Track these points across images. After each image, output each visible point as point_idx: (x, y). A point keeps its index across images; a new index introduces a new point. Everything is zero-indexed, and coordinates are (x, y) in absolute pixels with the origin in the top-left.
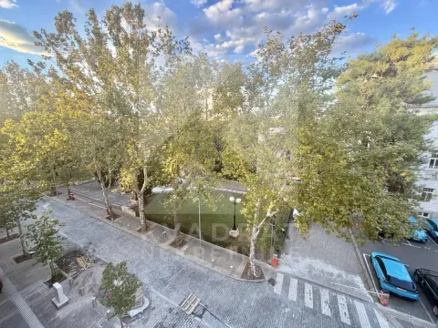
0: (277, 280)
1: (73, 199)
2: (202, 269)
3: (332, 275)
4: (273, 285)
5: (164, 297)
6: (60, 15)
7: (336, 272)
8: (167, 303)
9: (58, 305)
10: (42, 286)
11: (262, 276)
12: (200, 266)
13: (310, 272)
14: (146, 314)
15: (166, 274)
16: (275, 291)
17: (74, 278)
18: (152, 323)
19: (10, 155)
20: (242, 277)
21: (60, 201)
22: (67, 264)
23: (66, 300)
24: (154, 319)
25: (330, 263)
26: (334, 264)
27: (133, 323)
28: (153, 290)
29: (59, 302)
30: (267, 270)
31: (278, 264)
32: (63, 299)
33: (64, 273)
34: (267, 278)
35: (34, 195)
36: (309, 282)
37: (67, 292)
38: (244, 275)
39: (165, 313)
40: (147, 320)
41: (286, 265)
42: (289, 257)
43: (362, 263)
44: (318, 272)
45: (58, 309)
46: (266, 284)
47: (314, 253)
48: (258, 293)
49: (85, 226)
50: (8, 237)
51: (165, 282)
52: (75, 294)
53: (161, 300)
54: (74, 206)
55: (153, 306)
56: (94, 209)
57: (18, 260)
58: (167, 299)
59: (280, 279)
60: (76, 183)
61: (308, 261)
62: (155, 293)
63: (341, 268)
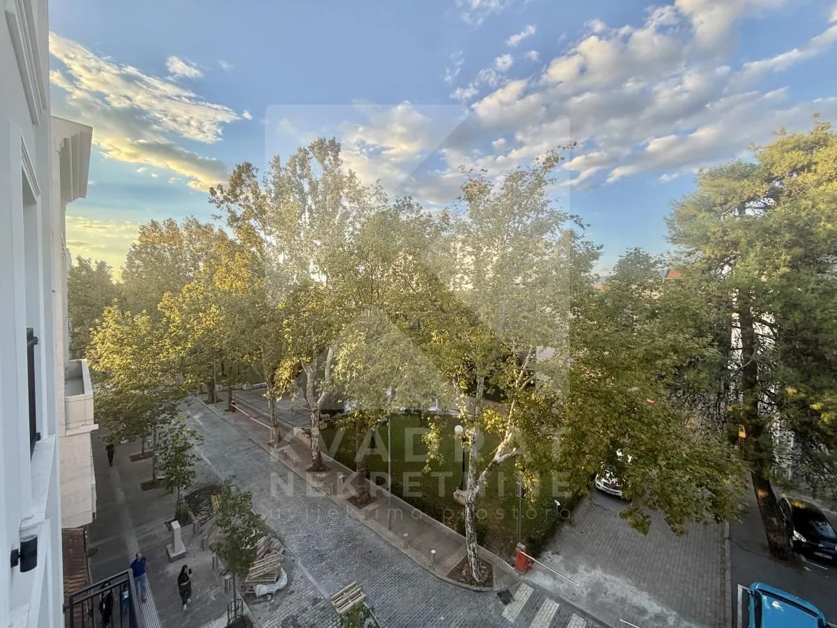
0: (517, 595)
1: (234, 410)
2: (386, 548)
3: (643, 611)
4: (506, 603)
5: (311, 578)
6: (239, 167)
7: (654, 608)
8: (314, 588)
9: (172, 555)
10: (161, 526)
11: (488, 582)
12: (386, 542)
13: (592, 595)
14: (278, 598)
15: (327, 545)
16: (505, 614)
17: (202, 524)
18: (282, 614)
19: (161, 337)
20: (451, 575)
21: (217, 411)
22: (199, 502)
23: (183, 550)
24: (287, 608)
25: (648, 590)
26: (655, 592)
27: (257, 606)
28: (299, 564)
29: (174, 552)
30: (503, 573)
31: (529, 568)
32: (180, 548)
33: (191, 513)
34: (497, 588)
35: (179, 394)
36: (583, 614)
37: (187, 541)
38: (456, 573)
39: (305, 604)
40: (278, 606)
41: (546, 572)
42: (558, 559)
43: (729, 604)
44: (610, 600)
45: (171, 560)
46: (491, 598)
47: (618, 562)
48: (470, 610)
49: (238, 452)
50: (143, 454)
51: (321, 557)
52: (195, 546)
53: (307, 582)
54: (232, 422)
55: (292, 588)
56: (257, 428)
57: (146, 487)
58: (315, 583)
59: (523, 595)
60: (245, 387)
61: (598, 574)
62: (302, 570)
63: (668, 603)
